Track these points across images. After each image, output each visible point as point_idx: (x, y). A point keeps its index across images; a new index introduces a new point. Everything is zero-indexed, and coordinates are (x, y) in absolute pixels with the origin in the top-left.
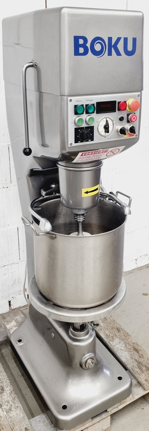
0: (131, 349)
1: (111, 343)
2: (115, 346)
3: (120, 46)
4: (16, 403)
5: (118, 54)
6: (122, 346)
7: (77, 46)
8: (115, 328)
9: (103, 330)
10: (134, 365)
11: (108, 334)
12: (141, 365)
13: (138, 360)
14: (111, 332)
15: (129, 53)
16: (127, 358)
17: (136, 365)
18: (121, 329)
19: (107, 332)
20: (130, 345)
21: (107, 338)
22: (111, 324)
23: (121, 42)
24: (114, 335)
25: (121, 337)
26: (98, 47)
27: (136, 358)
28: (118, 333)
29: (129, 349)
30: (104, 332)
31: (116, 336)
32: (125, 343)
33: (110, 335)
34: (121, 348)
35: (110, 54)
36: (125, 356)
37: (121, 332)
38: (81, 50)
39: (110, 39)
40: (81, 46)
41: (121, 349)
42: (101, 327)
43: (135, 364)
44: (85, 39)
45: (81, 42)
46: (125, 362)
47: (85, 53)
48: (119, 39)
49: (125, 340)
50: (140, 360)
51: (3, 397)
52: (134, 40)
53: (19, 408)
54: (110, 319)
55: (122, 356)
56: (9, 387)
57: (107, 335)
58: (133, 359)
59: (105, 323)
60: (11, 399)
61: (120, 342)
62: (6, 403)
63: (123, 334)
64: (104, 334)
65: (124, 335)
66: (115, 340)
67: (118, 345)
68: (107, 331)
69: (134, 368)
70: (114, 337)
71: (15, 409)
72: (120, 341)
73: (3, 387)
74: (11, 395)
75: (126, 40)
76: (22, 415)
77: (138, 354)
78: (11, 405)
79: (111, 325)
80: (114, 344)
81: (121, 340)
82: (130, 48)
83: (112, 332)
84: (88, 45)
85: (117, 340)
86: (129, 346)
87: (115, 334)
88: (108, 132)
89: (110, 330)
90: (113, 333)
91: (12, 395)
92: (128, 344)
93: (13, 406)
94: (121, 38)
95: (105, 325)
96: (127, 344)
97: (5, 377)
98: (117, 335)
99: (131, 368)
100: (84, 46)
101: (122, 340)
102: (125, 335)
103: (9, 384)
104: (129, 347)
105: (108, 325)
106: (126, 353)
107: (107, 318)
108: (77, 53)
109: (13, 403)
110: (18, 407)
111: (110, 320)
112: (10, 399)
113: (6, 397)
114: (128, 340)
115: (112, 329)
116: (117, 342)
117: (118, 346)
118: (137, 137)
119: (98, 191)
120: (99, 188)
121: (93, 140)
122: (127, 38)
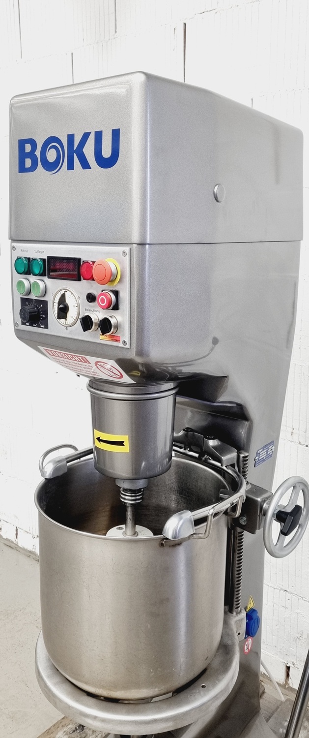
3: (89, 150)
5: (85, 165)
7: (22, 156)
15: (106, 163)
23: (91, 142)
26: (51, 156)
35: (71, 167)
38: (28, 163)
39: (71, 138)
40: (28, 155)
44: (33, 143)
45: (28, 148)
47: (34, 167)
48: (86, 136)
52: (116, 134)
75: (99, 135)
82: (107, 153)
84: (38, 153)
94: (89, 133)
100: (32, 155)
108: (22, 169)
118: (128, 346)
119: (126, 449)
120: (126, 443)
121: (46, 327)
122: (101, 132)
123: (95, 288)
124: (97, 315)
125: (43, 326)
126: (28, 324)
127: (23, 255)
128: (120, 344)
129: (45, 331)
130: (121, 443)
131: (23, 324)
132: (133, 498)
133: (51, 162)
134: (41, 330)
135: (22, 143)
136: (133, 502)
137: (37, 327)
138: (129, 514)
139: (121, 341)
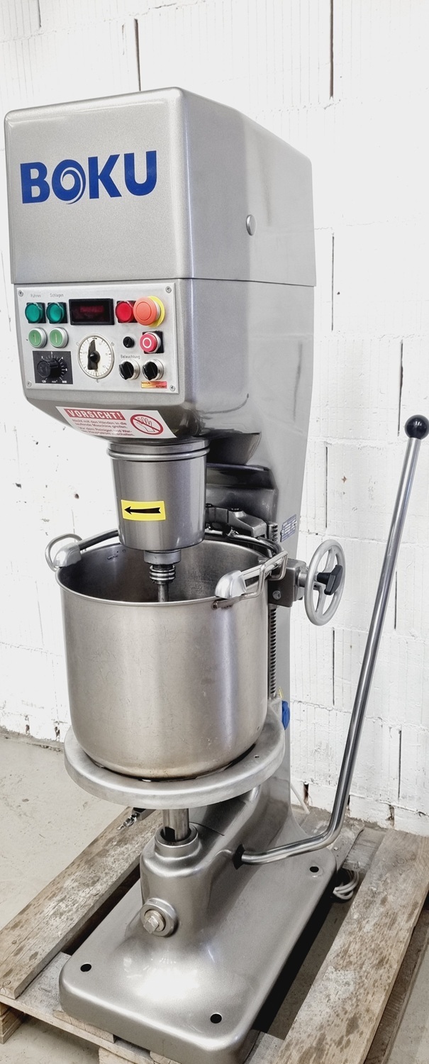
0: (346, 1013)
1: (331, 969)
2: (328, 979)
3: (118, 175)
4: (79, 913)
5: (114, 192)
6: (340, 993)
7: (27, 182)
8: (382, 953)
9: (355, 938)
10: (302, 1042)
11: (351, 951)
12: (315, 1055)
13: (327, 1044)
14: (360, 954)
15: (140, 190)
16: (312, 1019)
17: (306, 1047)
18: (387, 966)
19: (355, 947)
20: (357, 1005)
21: (338, 955)
22: (386, 941)
23: (120, 165)
24: (359, 963)
25: (364, 978)
26: (68, 183)
27: (328, 1038)
28: (372, 967)
29: (344, 1009)
30: (350, 943)
31: (361, 968)
32: (355, 995)
33: (349, 956)
34: (332, 992)
35: (94, 194)
36: (316, 1013)
37: (381, 971)
38: (36, 191)
39: (93, 162)
40: (35, 182)
41: (328, 996)
42: (360, 930)
43: (310, 1043)
44: (42, 168)
45: (35, 174)
46: (299, 1021)
47: (43, 197)
48: (113, 160)
49: (365, 990)
50: (327, 1047)
51: (81, 892)
52: (151, 158)
53: (71, 922)
54: (400, 933)
55: (310, 1006)
56: (105, 885)
57: (346, 952)
58: (322, 1032)
59: (377, 930)
60: (82, 903)
61: (347, 984)
62: (70, 903)
63: (377, 977)
64: (344, 946)
65: (376, 981)
66: (346, 972)
67: (335, 985)
68: (357, 947)
69: (296, 1044)
70: (352, 967)
71: (65, 919)
72: (352, 983)
73: (98, 880)
74: (90, 897)
75: (129, 159)
76: (59, 933)
77: (345, 1033)
78: (69, 911)
79: (383, 943)
80: (333, 976)
81: (355, 983)
82: (141, 177)
83: (365, 955)
84: (49, 179)
85: (349, 976)
86: (352, 1005)
87: (363, 964)
88: (96, 368)
89: (366, 949)
90: (364, 959)
91: (90, 900)
92: (358, 1000)
93: (70, 913)
94: (118, 156)
95: (373, 933)
96: (355, 1000)
97: (119, 871)
98: (364, 969)
99: (291, 1040)
100: (40, 182)
101: (360, 985)
102: (379, 982)
103: (110, 883)
104: (348, 1008)
105: (378, 938)
106: (328, 1010)
107: (396, 925)
108: (27, 198)
109: (74, 910)
110: (71, 920)
111: (397, 934)
112: (81, 901)
113: (84, 894)
114: (370, 996)
115: (373, 951)
116: (342, 977)
117: (332, 986)
118: (176, 391)
119: (162, 516)
120: (162, 510)
121: (70, 382)
122: (132, 155)
123: (135, 331)
124: (139, 360)
125: (66, 382)
126: (45, 381)
127: (35, 301)
128: (168, 390)
129: (69, 387)
130: (156, 511)
131: (38, 380)
132: (165, 575)
133: (67, 189)
134: (64, 386)
135: (26, 168)
136: (163, 579)
137: (57, 383)
138: (161, 594)
139: (168, 386)
